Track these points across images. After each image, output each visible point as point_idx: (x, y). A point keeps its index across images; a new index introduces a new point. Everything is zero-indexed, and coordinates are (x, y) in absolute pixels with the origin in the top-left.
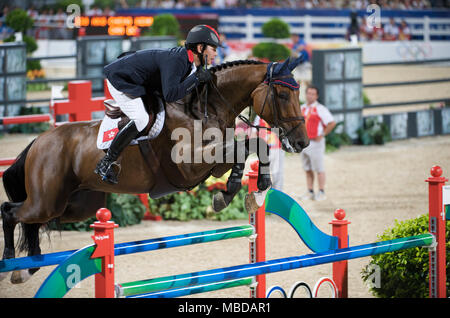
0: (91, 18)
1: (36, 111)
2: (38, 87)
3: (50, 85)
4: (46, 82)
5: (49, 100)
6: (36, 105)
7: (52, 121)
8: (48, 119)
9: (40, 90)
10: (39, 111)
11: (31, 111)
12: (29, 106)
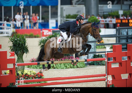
0: (121, 20)
1: (100, 56)
2: (101, 47)
3: (105, 46)
4: (104, 45)
5: (105, 52)
6: (100, 54)
7: (106, 60)
8: (105, 60)
9: (102, 48)
10: (101, 56)
11: (98, 56)
12: (97, 54)
